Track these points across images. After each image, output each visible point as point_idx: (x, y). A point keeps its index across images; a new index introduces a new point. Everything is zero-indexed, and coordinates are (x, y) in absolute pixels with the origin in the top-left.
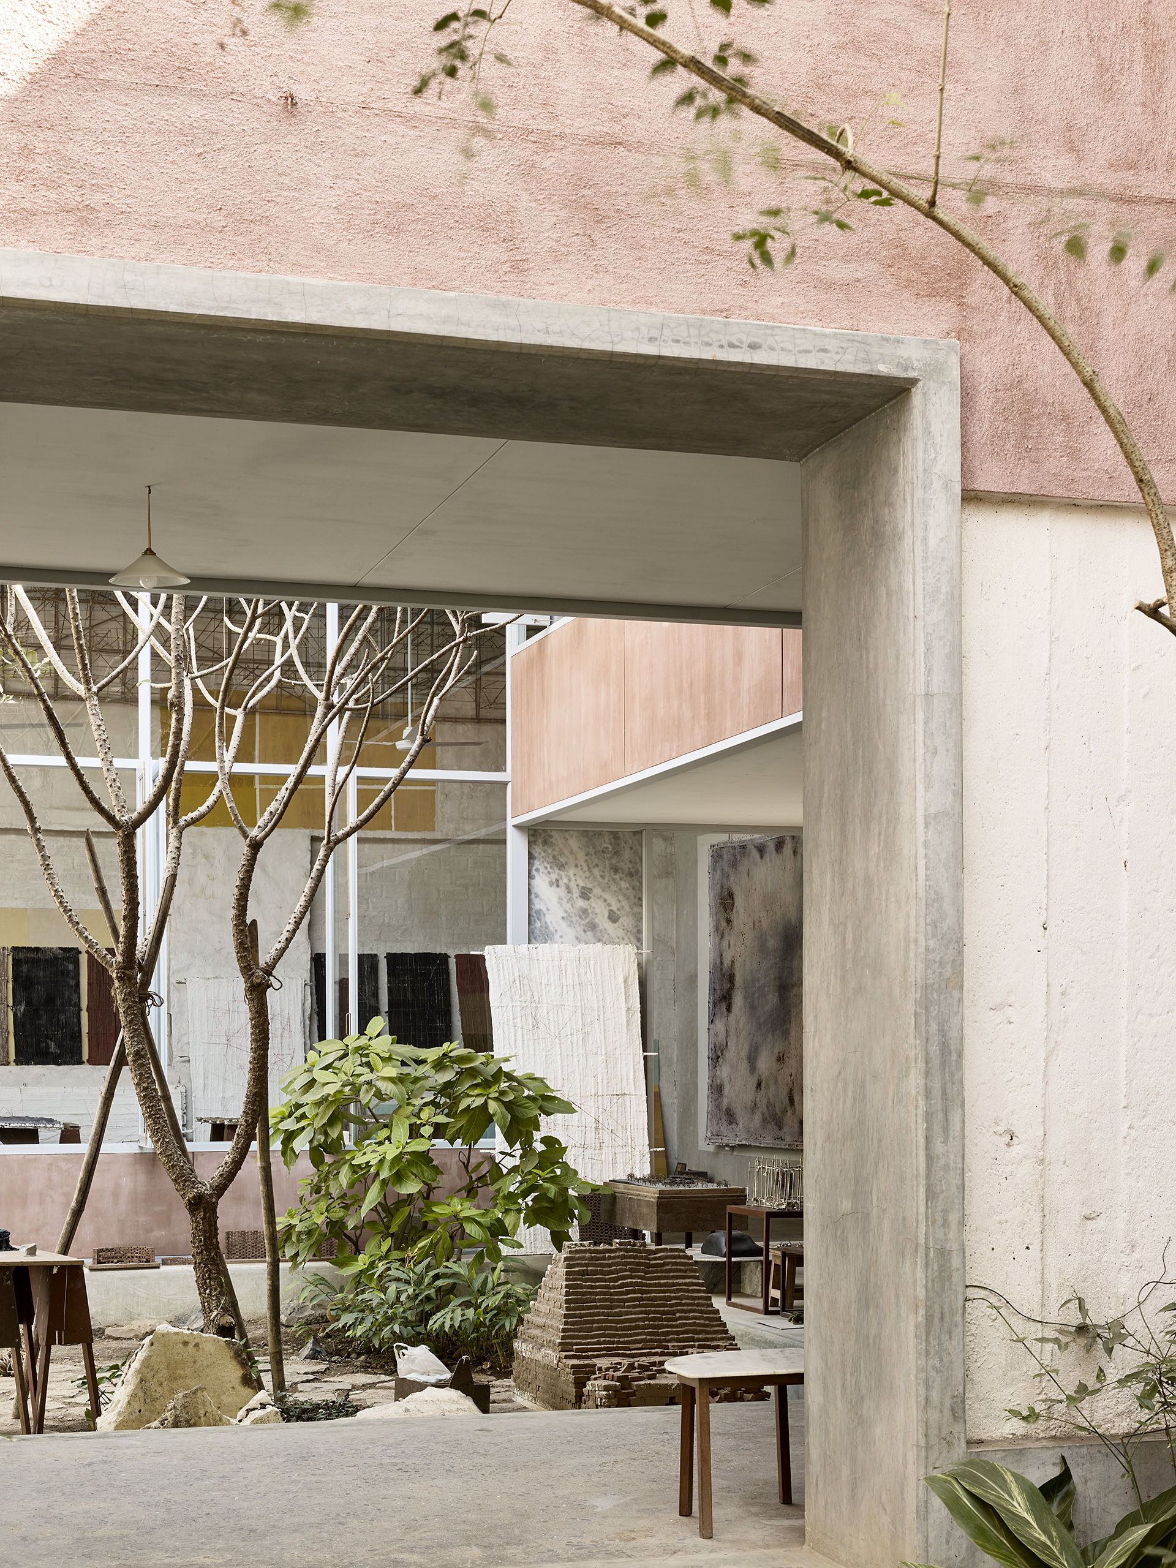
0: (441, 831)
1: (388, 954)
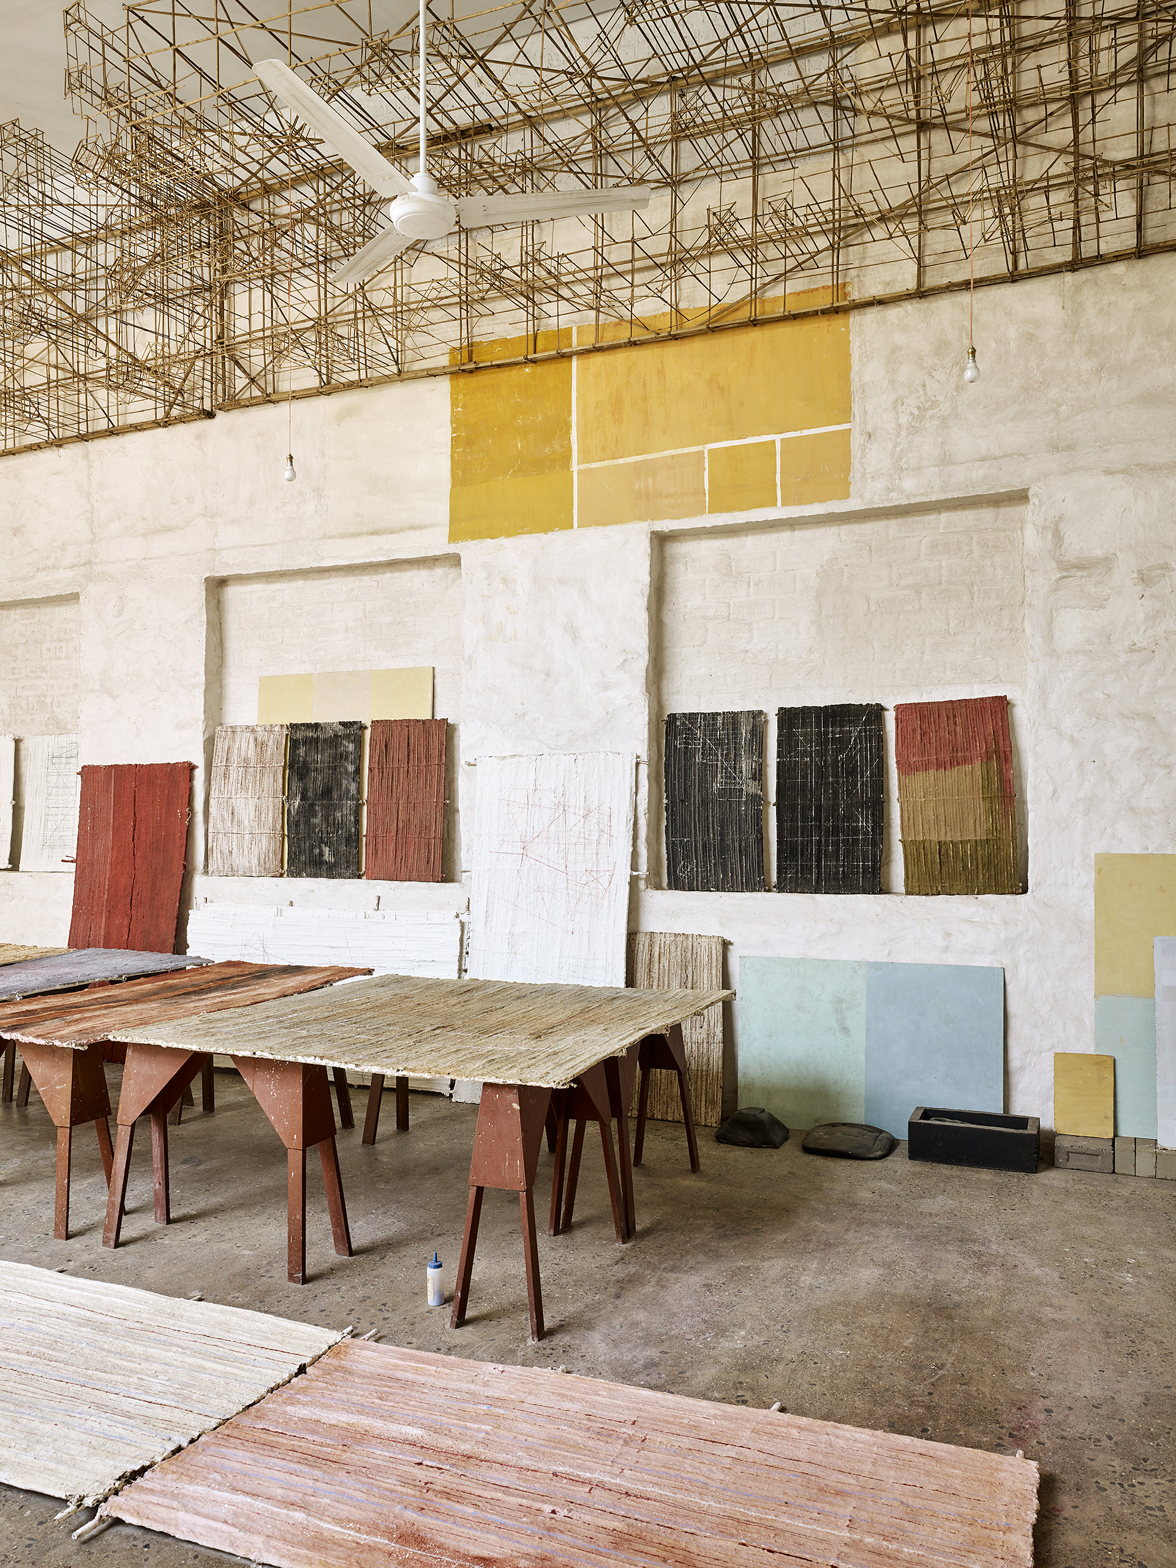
0: (861, 497)
1: (781, 709)
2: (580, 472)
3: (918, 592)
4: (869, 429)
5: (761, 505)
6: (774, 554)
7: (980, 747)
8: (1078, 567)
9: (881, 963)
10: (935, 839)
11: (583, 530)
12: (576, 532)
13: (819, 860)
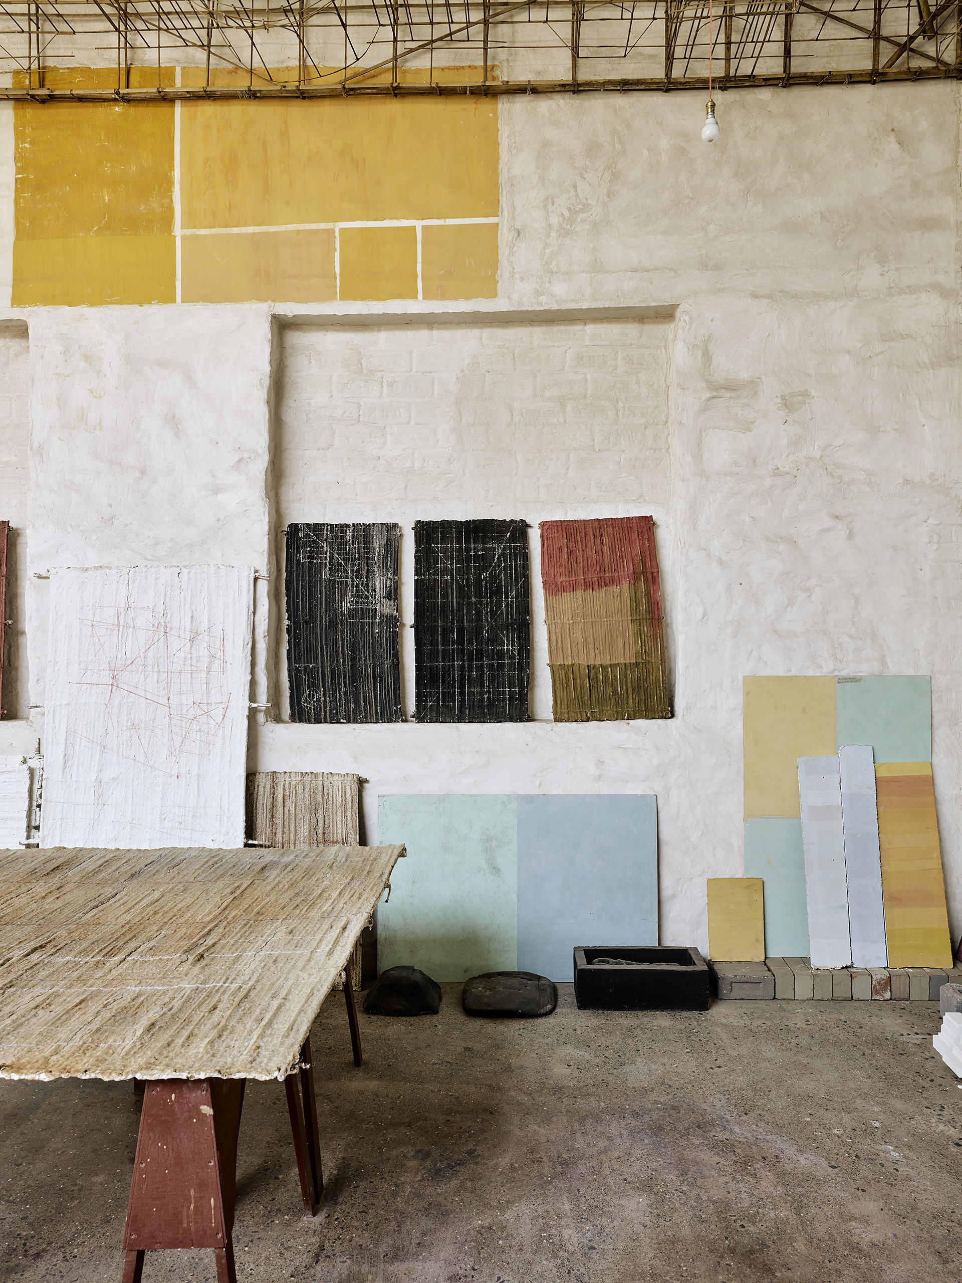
0: (510, 299)
1: (418, 522)
2: (184, 238)
3: (563, 405)
4: (518, 225)
5: (400, 296)
6: (410, 353)
7: (627, 568)
8: (727, 388)
9: (532, 796)
10: (584, 662)
11: (188, 306)
12: (179, 307)
13: (462, 687)
